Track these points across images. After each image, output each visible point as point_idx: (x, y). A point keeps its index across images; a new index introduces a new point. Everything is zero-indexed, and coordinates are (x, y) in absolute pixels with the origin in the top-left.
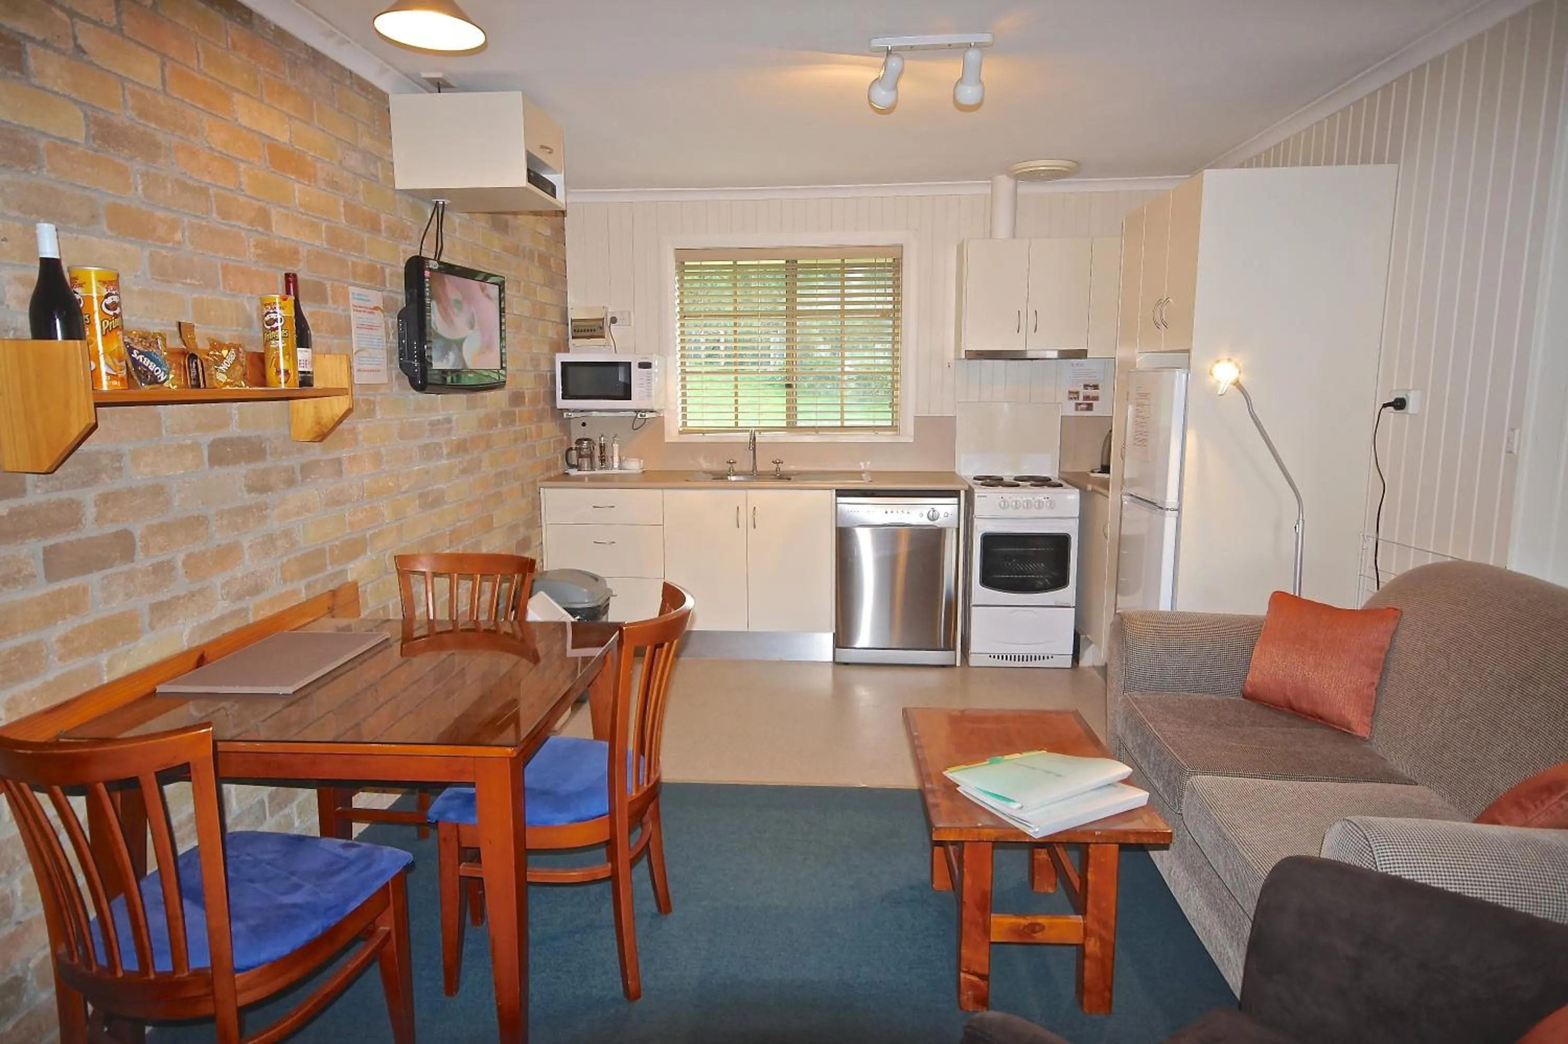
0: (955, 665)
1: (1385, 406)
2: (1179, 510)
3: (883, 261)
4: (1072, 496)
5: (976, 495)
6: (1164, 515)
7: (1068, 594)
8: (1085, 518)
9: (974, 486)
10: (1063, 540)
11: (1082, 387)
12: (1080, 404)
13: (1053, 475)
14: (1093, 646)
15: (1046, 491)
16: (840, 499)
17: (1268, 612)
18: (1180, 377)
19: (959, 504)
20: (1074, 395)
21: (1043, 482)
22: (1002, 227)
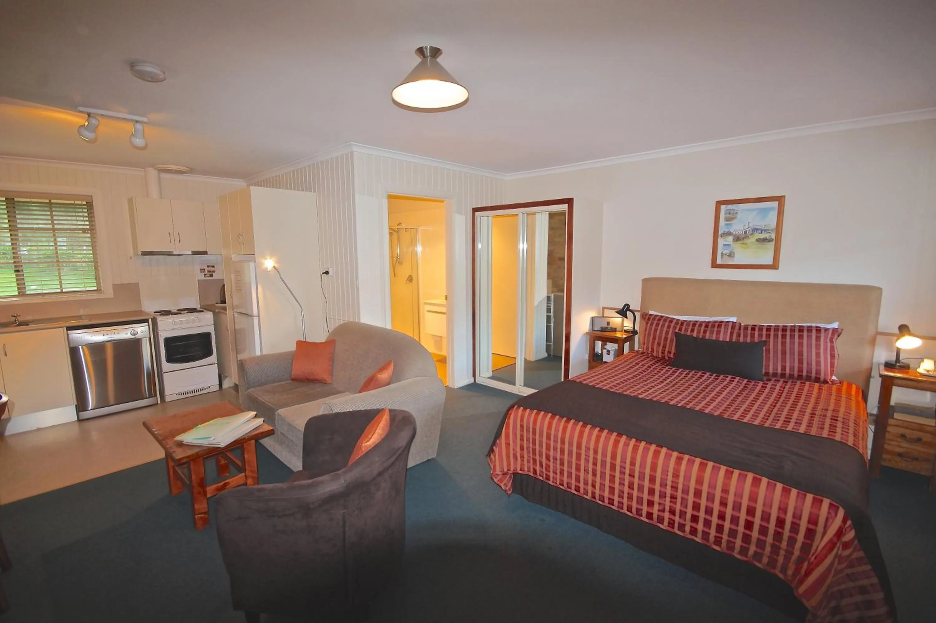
0: (158, 404)
1: (323, 273)
2: (259, 316)
3: (80, 202)
4: (208, 316)
5: (158, 320)
6: (253, 319)
7: (213, 358)
8: (216, 324)
9: (156, 316)
10: (208, 335)
11: (206, 267)
12: (206, 274)
13: (198, 307)
14: (227, 379)
15: (195, 315)
16: (69, 332)
17: (296, 348)
18: (252, 264)
19: (149, 326)
20: (202, 270)
21: (192, 311)
22: (154, 193)
